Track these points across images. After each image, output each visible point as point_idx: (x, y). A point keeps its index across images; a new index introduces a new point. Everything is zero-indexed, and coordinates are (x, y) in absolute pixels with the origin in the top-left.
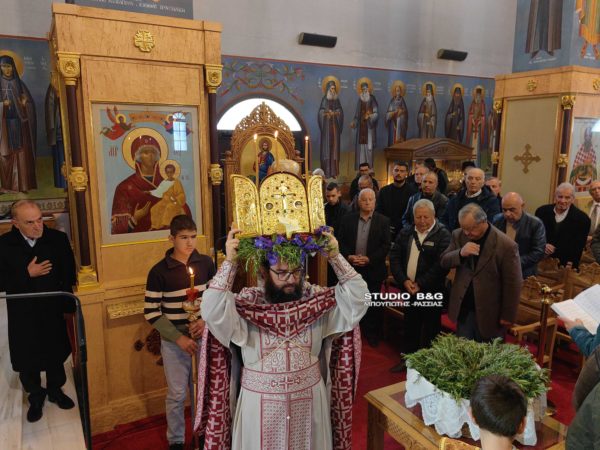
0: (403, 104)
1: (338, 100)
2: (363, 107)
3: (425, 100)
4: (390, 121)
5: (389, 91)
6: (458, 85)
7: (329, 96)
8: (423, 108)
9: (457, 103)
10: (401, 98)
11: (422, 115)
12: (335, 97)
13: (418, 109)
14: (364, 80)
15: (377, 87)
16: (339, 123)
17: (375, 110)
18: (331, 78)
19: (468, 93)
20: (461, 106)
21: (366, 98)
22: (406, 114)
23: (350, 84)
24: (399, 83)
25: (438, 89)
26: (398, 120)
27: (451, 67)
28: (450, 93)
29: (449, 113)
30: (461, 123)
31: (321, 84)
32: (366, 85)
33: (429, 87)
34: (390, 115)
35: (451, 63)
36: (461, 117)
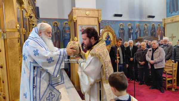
0: (139, 29)
1: (123, 28)
2: (129, 30)
3: (145, 27)
4: (136, 33)
5: (136, 26)
6: (153, 24)
7: (121, 27)
8: (145, 29)
9: (153, 28)
10: (139, 27)
11: (144, 31)
12: (123, 27)
13: (143, 29)
14: (129, 23)
15: (133, 25)
16: (124, 33)
17: (132, 30)
18: (121, 23)
19: (156, 26)
20: (154, 28)
21: (130, 27)
22: (140, 31)
23: (126, 24)
24: (138, 24)
25: (148, 25)
26: (138, 32)
27: (151, 20)
28: (151, 25)
29: (151, 30)
30: (155, 33)
31: (119, 25)
32: (130, 24)
33: (146, 24)
34: (136, 31)
35: (151, 18)
36: (155, 31)
